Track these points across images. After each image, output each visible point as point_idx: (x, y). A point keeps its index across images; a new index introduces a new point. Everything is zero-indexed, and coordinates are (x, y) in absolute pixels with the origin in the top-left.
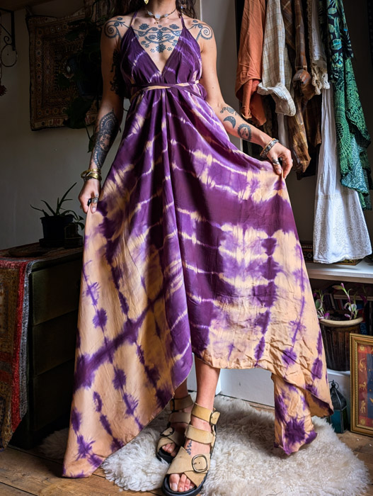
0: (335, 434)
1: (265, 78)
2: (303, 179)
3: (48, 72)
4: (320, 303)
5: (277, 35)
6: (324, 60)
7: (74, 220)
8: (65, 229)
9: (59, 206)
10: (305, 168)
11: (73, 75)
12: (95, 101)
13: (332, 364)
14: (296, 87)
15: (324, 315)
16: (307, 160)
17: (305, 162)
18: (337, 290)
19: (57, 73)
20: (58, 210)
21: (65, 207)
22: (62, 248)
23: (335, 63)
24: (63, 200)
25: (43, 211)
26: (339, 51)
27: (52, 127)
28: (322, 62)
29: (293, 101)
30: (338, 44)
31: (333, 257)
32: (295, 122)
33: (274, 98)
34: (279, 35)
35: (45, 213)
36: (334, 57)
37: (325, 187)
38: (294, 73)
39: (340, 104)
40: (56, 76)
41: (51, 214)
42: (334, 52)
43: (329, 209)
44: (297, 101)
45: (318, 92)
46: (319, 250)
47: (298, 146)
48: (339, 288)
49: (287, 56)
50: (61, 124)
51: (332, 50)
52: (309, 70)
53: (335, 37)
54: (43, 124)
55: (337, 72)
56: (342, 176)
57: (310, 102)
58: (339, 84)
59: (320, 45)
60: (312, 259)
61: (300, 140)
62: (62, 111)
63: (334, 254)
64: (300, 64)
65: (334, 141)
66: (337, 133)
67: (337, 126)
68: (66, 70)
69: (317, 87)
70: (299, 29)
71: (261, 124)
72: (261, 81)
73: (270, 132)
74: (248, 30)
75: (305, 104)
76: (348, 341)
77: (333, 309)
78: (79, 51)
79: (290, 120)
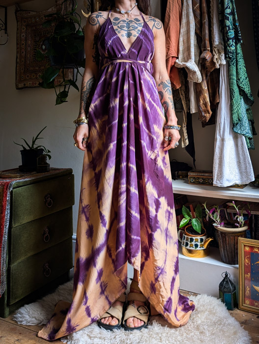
0: (228, 311)
1: (180, 56)
2: (206, 126)
3: (29, 49)
4: (217, 215)
5: (190, 26)
6: (222, 44)
7: (44, 153)
8: (37, 159)
9: (34, 142)
10: (208, 119)
11: (47, 51)
12: (61, 70)
13: (226, 260)
14: (202, 63)
15: (220, 224)
16: (209, 113)
17: (208, 115)
18: (230, 206)
19: (36, 50)
20: (33, 145)
21: (38, 143)
22: (35, 172)
23: (229, 47)
24: (36, 139)
25: (22, 146)
26: (232, 39)
27: (30, 87)
28: (220, 46)
29: (200, 73)
30: (232, 34)
31: (227, 182)
32: (201, 87)
33: (186, 70)
35: (24, 147)
36: (229, 43)
37: (222, 132)
38: (201, 53)
39: (233, 75)
40: (35, 52)
41: (28, 148)
42: (228, 39)
43: (225, 148)
44: (203, 72)
45: (218, 66)
46: (217, 178)
47: (203, 104)
48: (231, 204)
49: (196, 41)
50: (37, 85)
51: (227, 38)
52: (211, 51)
53: (229, 29)
54: (25, 85)
55: (231, 53)
56: (234, 125)
57: (212, 73)
58: (232, 61)
59: (219, 34)
60: (212, 184)
61: (204, 99)
62: (38, 76)
63: (228, 180)
64: (205, 47)
65: (228, 100)
66: (231, 97)
67: (230, 90)
68: (42, 48)
69: (217, 63)
70: (205, 23)
71: (178, 88)
72: (178, 58)
73: (183, 94)
74: (169, 22)
75: (209, 75)
76: (237, 243)
77: (226, 220)
78: (52, 35)
79: (197, 86)
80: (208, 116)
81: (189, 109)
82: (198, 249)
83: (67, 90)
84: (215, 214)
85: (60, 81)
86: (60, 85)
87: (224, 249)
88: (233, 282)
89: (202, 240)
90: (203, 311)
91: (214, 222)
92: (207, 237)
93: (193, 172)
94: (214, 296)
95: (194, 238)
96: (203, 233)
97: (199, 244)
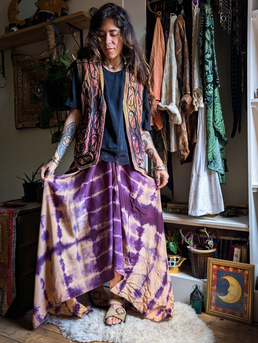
0: (196, 314)
1: (163, 99)
2: (184, 164)
3: (26, 92)
4: (191, 240)
5: (172, 71)
6: (201, 88)
8: (37, 191)
9: (34, 177)
10: (186, 157)
11: (42, 94)
12: (55, 112)
13: (197, 275)
14: (182, 106)
15: (193, 247)
16: (187, 152)
17: (186, 153)
18: (202, 232)
19: (32, 93)
20: (33, 179)
21: (37, 178)
23: (208, 91)
24: (36, 174)
25: (24, 179)
26: (211, 83)
27: (29, 128)
28: (200, 90)
29: (180, 115)
30: (210, 78)
31: (201, 212)
32: (181, 128)
33: (168, 112)
34: (173, 71)
35: (25, 181)
36: (207, 87)
37: (197, 169)
38: (181, 96)
39: (210, 117)
40: (31, 95)
41: (29, 182)
42: (207, 84)
43: (200, 183)
44: (183, 115)
45: (196, 109)
46: (192, 208)
47: (182, 143)
48: (203, 231)
49: (177, 86)
50: (34, 126)
51: (206, 82)
52: (191, 95)
53: (208, 74)
54: (23, 125)
55: (209, 97)
56: (208, 163)
57: (191, 116)
58: (210, 104)
59: (199, 79)
60: (187, 213)
61: (183, 139)
62: (35, 117)
63: (201, 210)
64: (186, 91)
65: (205, 141)
66: (207, 136)
67: (207, 131)
68: (37, 91)
69: (196, 106)
70: (186, 67)
71: (160, 129)
72: (160, 101)
73: (165, 134)
74: (153, 67)
75: (188, 117)
76: (207, 262)
77: (199, 243)
78: (45, 78)
79: (178, 127)
80: (186, 155)
81: (169, 148)
82: (174, 266)
83: (60, 130)
84: (189, 239)
85: (54, 122)
86: (55, 126)
87: (196, 267)
88: (202, 292)
89: (177, 259)
90: (176, 314)
91: (188, 245)
92: (182, 257)
93: (172, 203)
94: (186, 303)
95: (171, 258)
96: (178, 253)
97: (175, 262)
